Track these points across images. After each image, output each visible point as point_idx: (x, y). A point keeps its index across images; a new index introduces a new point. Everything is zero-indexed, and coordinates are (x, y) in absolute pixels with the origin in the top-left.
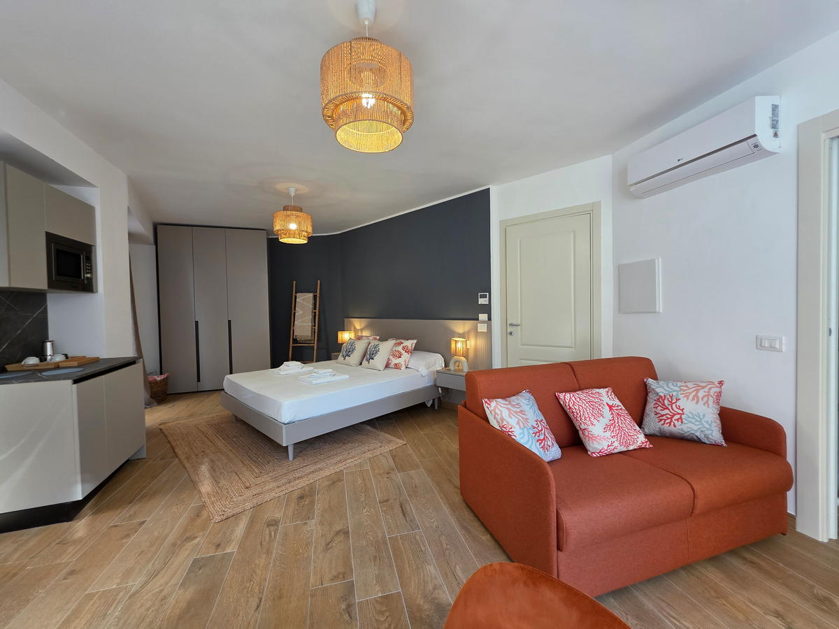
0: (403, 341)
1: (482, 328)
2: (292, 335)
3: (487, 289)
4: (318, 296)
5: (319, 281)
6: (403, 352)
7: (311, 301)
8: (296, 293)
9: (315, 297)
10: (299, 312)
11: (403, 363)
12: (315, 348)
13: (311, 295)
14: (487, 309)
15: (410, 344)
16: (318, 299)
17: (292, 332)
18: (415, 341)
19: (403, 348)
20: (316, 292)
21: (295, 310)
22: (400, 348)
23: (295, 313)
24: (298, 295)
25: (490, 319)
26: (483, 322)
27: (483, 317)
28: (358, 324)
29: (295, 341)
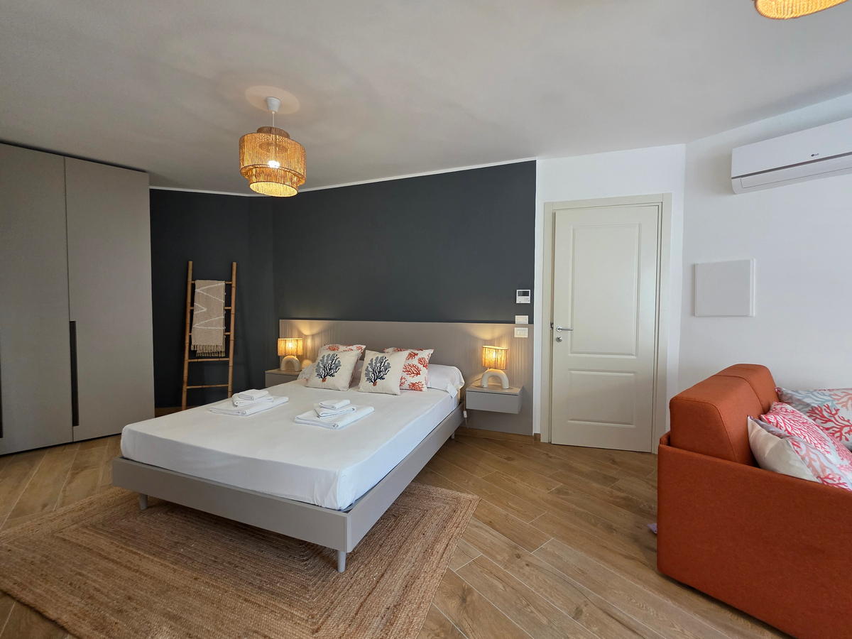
0: (416, 352)
1: (521, 333)
2: (187, 345)
3: (528, 285)
4: (234, 285)
5: (235, 264)
6: (421, 366)
7: (223, 293)
8: (194, 279)
9: (228, 289)
10: (200, 309)
11: (423, 383)
12: (231, 364)
13: (222, 284)
14: (528, 310)
15: (426, 354)
16: (234, 290)
17: (187, 341)
18: (431, 351)
19: (420, 360)
20: (231, 281)
21: (192, 305)
22: (415, 361)
23: (192, 312)
24: (198, 282)
25: (531, 321)
26: (522, 326)
27: (522, 319)
28: (307, 328)
29: (193, 354)
